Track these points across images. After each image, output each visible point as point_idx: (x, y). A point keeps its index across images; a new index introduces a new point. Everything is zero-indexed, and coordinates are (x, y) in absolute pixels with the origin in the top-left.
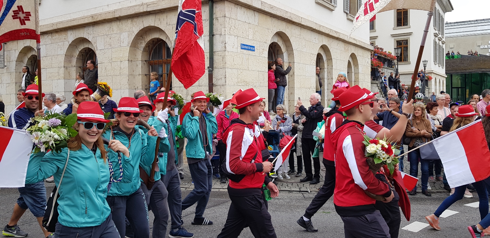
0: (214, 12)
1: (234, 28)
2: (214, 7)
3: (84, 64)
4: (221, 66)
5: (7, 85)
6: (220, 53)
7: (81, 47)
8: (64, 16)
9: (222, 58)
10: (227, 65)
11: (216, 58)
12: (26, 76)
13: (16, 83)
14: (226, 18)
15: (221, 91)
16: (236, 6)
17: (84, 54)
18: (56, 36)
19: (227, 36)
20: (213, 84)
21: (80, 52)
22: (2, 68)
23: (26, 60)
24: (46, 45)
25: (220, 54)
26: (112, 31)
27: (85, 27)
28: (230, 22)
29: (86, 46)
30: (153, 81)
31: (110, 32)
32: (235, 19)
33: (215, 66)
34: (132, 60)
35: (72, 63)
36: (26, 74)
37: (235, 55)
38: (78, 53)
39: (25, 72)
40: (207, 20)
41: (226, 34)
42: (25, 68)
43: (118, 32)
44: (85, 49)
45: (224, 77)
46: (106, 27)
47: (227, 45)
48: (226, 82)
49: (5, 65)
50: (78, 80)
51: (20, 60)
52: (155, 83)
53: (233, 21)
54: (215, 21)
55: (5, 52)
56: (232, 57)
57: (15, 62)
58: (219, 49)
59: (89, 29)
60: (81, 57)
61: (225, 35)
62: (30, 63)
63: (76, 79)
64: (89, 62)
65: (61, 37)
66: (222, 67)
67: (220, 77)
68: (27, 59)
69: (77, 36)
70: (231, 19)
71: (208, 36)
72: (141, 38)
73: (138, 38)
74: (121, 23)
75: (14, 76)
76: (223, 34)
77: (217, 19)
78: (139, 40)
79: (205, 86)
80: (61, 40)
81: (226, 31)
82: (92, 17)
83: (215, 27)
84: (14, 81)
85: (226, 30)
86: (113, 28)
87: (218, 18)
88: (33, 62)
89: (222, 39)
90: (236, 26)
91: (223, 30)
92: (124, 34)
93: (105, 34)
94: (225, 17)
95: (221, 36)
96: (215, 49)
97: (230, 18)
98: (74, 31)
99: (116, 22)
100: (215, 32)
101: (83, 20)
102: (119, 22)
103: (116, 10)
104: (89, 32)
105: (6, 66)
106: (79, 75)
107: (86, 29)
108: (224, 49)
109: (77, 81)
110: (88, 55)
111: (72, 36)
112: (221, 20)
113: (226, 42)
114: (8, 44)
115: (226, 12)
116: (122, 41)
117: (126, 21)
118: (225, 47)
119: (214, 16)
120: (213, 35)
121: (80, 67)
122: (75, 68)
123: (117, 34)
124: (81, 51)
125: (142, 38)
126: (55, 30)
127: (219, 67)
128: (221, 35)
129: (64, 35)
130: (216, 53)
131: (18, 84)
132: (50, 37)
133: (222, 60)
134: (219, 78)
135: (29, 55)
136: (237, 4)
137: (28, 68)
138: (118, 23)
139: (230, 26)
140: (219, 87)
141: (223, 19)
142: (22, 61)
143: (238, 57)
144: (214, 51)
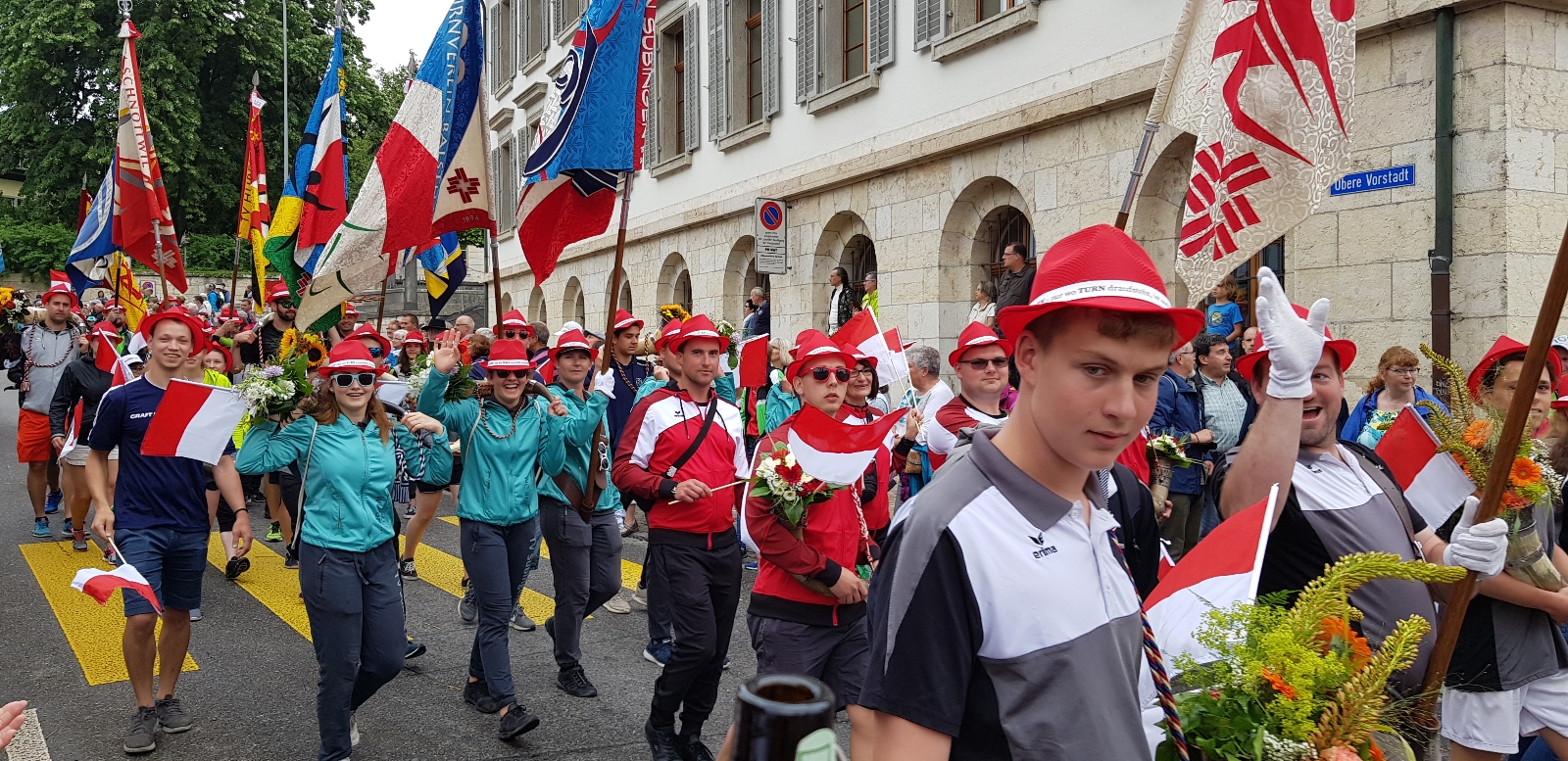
0: (1458, 49)
1: (1540, 101)
2: (1458, 32)
3: (994, 257)
4: (1487, 247)
5: (794, 318)
6: (1481, 199)
7: (988, 206)
8: (940, 117)
9: (1488, 217)
10: (1512, 242)
11: (1463, 216)
12: (841, 296)
13: (815, 314)
14: (1508, 67)
15: (1485, 338)
16: (1551, 19)
17: (996, 226)
18: (920, 178)
19: (1512, 135)
20: (1450, 313)
21: (985, 220)
22: (783, 274)
23: (839, 250)
24: (891, 205)
25: (1481, 204)
26: (1082, 150)
27: (1000, 144)
28: (1527, 82)
29: (1002, 201)
30: (1218, 304)
31: (1075, 153)
32: (1545, 68)
33: (1458, 245)
34: (1146, 238)
35: (960, 255)
36: (840, 289)
37: (1546, 201)
38: (978, 223)
39: (836, 285)
40: (1427, 82)
41: (1509, 126)
42: (836, 271)
43: (1103, 151)
44: (999, 212)
45: (1498, 285)
46: (1064, 140)
47: (1509, 166)
48: (1505, 305)
49: (789, 265)
50: (978, 304)
51: (823, 251)
52: (1224, 311)
53: (1539, 76)
54: (1459, 84)
55: (788, 230)
56: (1533, 209)
57: (812, 258)
58: (1478, 185)
59: (1013, 149)
60: (986, 236)
61: (1504, 129)
62: (851, 259)
63: (974, 302)
64: (1009, 249)
65: (931, 179)
66: (1487, 251)
67: (1482, 286)
68: (842, 248)
69: (976, 173)
70: (1528, 70)
71: (1431, 139)
72: (1177, 164)
73: (1167, 165)
74: (1111, 123)
75: (811, 295)
76: (1494, 127)
77: (1469, 74)
78: (1169, 172)
79: (1417, 320)
80: (932, 190)
81: (1508, 116)
82: (1023, 112)
83: (1459, 105)
84: (810, 309)
85: (1508, 112)
86: (1086, 139)
87: (1472, 73)
88: (856, 255)
89: (1489, 144)
90: (1548, 95)
91: (1495, 112)
92: (1121, 155)
93: (1060, 160)
94: (1504, 63)
95: (1487, 134)
96: (1461, 184)
97: (1523, 67)
98: (969, 160)
99: (1097, 119)
100: (1459, 123)
101: (997, 123)
102: (1105, 119)
103: (1098, 83)
104: (1013, 161)
105: (790, 268)
106: (983, 290)
107: (1003, 151)
108: (1497, 182)
109: (977, 306)
110: (1008, 227)
111: (961, 176)
112: (1485, 77)
113: (1509, 158)
114: (795, 208)
115: (1507, 45)
116: (1115, 180)
117: (1128, 114)
118: (1505, 175)
119: (1458, 66)
120: (1452, 135)
121: (983, 266)
122: (969, 268)
123: (1097, 158)
124: (989, 219)
125: (1181, 163)
126: (917, 160)
127: (1477, 251)
128: (1485, 131)
129: (942, 175)
130: (1466, 200)
131: (819, 317)
132: (902, 182)
133: (1488, 224)
134: (1474, 291)
135: (848, 237)
136: (1556, 12)
137: (843, 274)
138: (1103, 124)
139: (1524, 97)
140: (1474, 324)
141: (1496, 71)
142: (829, 254)
143: (1559, 208)
144: (1455, 192)
